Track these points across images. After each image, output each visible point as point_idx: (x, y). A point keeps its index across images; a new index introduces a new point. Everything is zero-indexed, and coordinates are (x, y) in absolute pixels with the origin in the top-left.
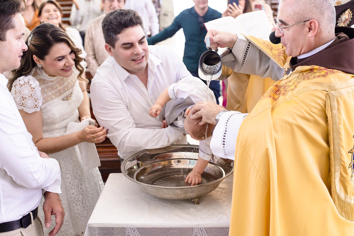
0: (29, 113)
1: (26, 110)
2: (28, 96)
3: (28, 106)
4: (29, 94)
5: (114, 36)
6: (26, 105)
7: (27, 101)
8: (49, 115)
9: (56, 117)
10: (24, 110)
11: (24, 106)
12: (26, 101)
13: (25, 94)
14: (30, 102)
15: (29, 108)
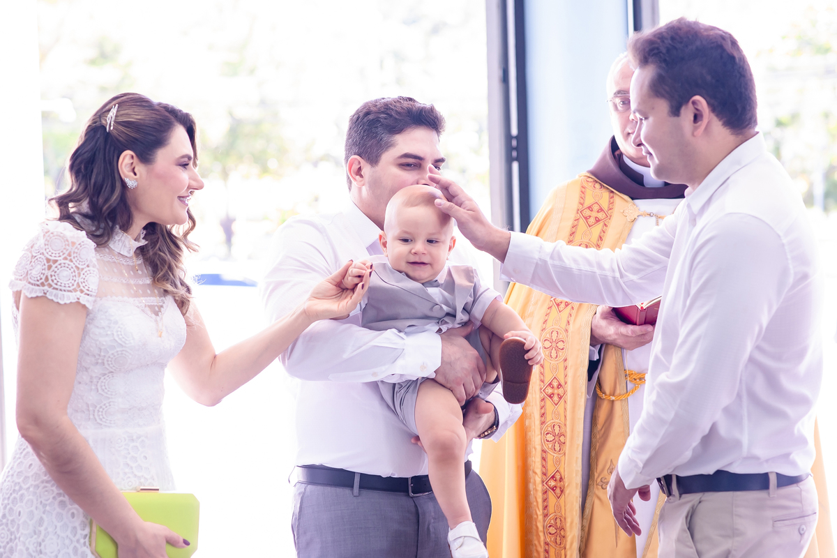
0: (62, 302)
1: (55, 295)
2: (63, 257)
3: (59, 284)
4: (65, 251)
5: (385, 137)
6: (55, 281)
7: (58, 272)
8: (115, 334)
9: (132, 341)
10: (48, 295)
11: (50, 286)
12: (56, 269)
13: (53, 252)
14: (65, 273)
15: (63, 288)
